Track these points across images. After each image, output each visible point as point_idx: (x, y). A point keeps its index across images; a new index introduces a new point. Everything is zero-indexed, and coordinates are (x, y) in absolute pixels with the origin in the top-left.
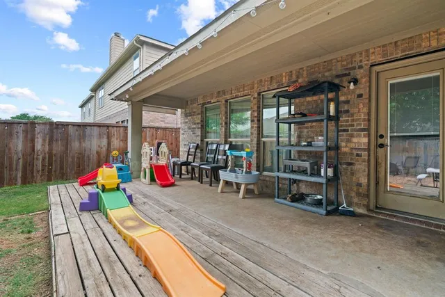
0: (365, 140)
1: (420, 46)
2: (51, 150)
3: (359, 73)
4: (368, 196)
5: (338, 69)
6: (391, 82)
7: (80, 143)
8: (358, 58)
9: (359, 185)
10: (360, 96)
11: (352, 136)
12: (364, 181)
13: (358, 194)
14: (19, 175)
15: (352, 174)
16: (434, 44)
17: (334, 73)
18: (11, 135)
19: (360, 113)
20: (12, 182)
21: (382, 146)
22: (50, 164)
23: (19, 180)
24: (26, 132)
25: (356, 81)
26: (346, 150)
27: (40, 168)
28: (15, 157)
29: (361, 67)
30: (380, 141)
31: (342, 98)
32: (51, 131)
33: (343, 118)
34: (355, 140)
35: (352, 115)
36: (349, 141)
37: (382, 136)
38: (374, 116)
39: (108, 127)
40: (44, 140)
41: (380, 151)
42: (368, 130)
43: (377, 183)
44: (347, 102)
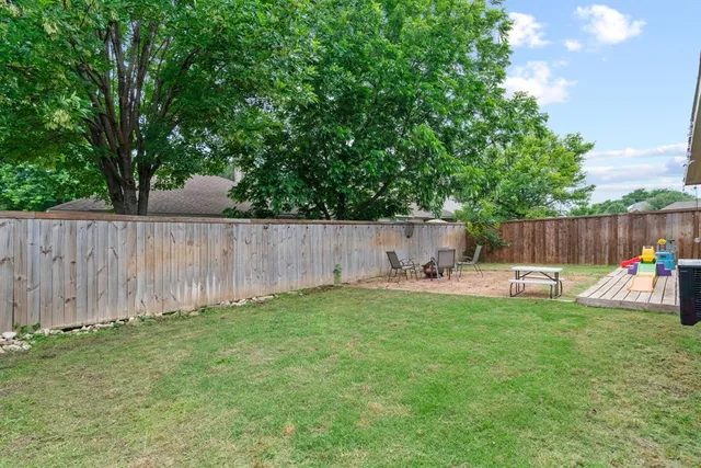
7: (659, 230)
14: (607, 257)
18: (600, 225)
20: (602, 262)
22: (631, 249)
23: (607, 261)
24: (610, 223)
27: (622, 252)
28: (603, 243)
32: (631, 220)
39: (693, 212)
40: (625, 229)
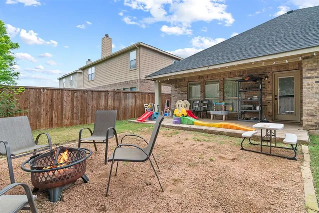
0: (271, 97)
1: (288, 68)
2: (114, 105)
3: (268, 75)
4: (272, 116)
5: (261, 72)
6: (279, 78)
8: (268, 69)
9: (269, 112)
10: (269, 82)
11: (266, 96)
12: (271, 111)
13: (269, 116)
15: (266, 109)
16: (292, 68)
17: (259, 73)
19: (269, 88)
21: (276, 99)
25: (267, 77)
26: (264, 101)
29: (269, 72)
30: (276, 97)
31: (262, 83)
33: (263, 90)
34: (267, 97)
35: (266, 89)
36: (265, 98)
37: (276, 96)
38: (273, 90)
41: (276, 101)
42: (272, 94)
43: (275, 111)
44: (264, 84)
